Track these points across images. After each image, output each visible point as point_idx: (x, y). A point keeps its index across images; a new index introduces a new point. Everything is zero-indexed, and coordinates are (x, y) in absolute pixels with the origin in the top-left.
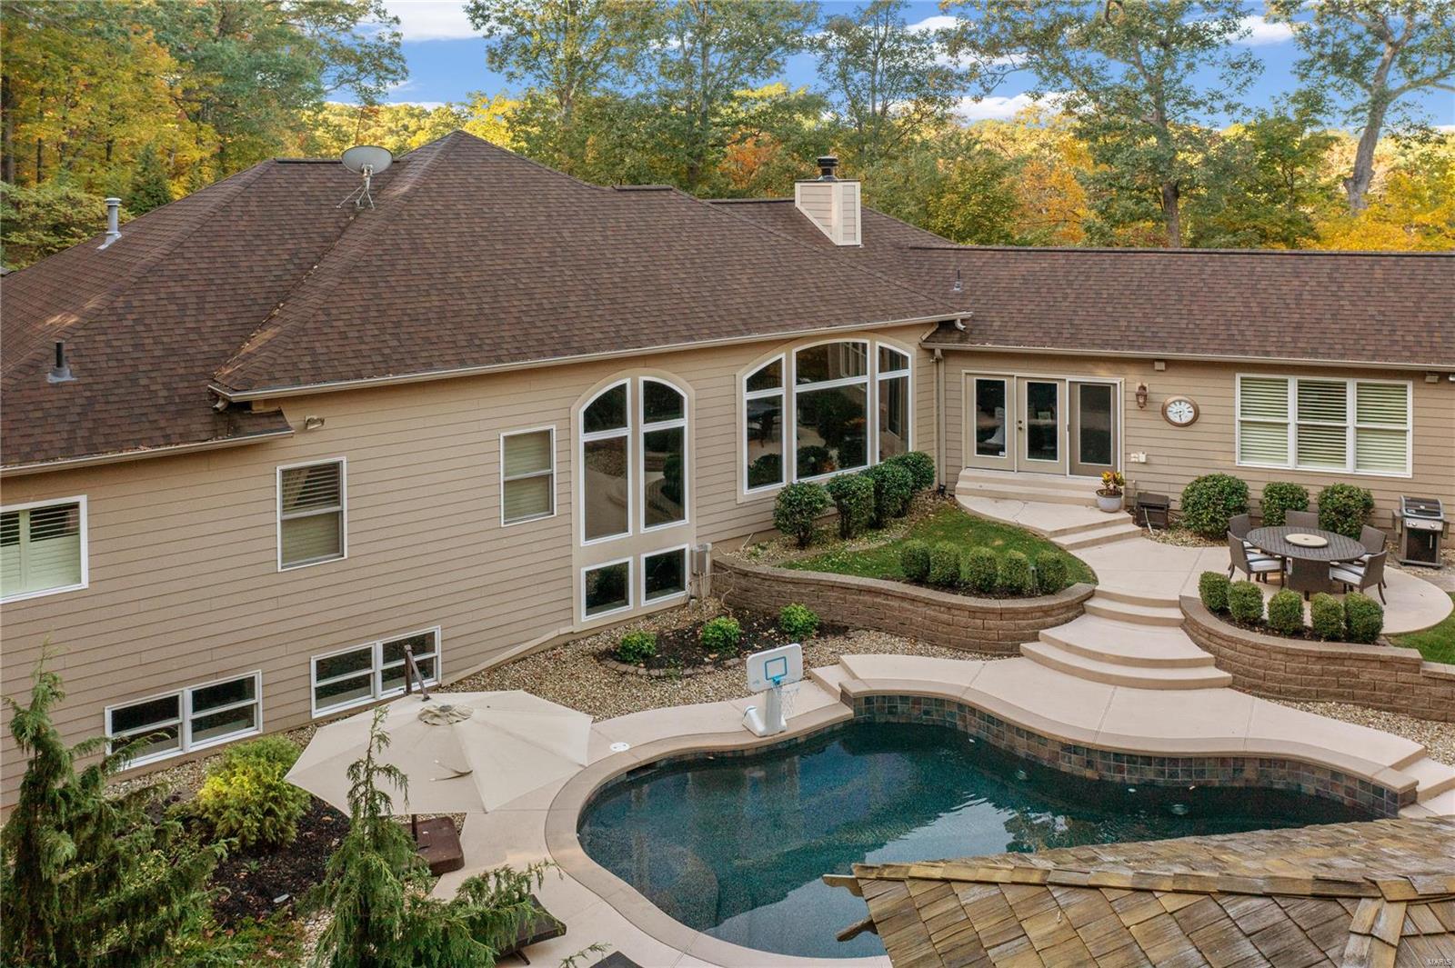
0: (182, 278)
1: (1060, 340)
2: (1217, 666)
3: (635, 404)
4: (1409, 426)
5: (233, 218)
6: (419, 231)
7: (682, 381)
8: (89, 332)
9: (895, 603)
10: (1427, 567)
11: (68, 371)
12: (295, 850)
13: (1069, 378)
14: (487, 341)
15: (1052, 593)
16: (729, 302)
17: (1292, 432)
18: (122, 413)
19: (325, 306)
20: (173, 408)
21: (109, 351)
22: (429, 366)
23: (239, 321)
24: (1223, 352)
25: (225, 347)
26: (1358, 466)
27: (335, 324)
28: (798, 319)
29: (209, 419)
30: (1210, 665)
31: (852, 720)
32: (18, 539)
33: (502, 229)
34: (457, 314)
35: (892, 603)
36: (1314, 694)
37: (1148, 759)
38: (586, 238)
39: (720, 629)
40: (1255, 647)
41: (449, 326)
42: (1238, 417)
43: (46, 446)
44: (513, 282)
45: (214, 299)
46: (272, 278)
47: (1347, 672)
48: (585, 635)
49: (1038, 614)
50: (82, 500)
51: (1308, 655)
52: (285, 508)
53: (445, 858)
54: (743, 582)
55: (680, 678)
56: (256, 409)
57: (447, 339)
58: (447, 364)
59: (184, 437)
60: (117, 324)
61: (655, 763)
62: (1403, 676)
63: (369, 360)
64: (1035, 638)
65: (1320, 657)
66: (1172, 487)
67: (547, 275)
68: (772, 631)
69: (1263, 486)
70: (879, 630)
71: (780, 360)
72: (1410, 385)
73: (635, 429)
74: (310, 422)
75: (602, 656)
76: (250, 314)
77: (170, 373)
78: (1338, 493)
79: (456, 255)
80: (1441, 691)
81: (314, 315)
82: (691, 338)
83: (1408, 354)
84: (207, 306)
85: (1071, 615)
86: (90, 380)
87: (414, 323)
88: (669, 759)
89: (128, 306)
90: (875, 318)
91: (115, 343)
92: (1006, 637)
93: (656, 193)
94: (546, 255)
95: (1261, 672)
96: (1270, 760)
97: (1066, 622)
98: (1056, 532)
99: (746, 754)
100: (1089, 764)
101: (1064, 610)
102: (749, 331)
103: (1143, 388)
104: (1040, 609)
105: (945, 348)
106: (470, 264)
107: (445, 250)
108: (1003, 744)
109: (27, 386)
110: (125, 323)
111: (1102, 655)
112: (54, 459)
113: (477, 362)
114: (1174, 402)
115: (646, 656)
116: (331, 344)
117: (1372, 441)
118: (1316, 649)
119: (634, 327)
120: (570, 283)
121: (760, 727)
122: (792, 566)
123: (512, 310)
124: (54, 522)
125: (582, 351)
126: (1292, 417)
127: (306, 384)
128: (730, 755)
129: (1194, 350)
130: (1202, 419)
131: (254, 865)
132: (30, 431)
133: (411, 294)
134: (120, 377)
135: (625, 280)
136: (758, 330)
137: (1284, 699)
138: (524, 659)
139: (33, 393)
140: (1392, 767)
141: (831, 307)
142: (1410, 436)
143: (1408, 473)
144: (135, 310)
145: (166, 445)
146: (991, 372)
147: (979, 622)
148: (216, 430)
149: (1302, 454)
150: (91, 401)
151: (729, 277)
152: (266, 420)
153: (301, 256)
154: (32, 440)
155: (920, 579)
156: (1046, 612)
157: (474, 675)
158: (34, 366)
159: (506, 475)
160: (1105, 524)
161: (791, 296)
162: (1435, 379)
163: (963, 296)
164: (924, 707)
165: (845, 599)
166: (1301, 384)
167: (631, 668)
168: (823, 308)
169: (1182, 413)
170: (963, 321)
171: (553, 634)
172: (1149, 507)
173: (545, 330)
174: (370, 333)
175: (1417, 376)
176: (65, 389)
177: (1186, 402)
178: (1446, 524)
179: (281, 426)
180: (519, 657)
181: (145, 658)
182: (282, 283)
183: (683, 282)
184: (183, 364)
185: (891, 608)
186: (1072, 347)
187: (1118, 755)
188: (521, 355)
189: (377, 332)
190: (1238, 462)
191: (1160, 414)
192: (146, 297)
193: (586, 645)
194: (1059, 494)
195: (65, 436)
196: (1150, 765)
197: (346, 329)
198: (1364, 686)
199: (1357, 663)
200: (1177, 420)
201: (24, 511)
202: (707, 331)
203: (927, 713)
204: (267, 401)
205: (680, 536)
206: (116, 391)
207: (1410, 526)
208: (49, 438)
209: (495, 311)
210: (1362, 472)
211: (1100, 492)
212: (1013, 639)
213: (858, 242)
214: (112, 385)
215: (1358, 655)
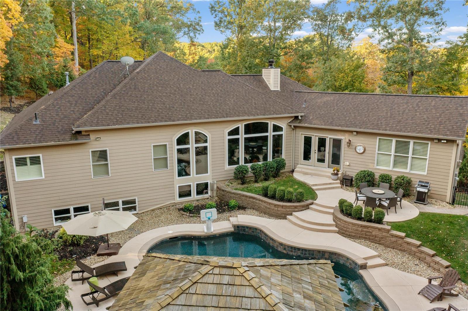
0: (73, 96)
1: (327, 124)
2: (336, 227)
3: (192, 138)
4: (428, 157)
5: (90, 79)
6: (138, 83)
7: (207, 132)
8: (46, 110)
9: (258, 202)
10: (422, 204)
11: (38, 121)
12: (83, 246)
13: (330, 136)
14: (147, 117)
15: (299, 202)
16: (225, 108)
17: (392, 157)
18: (49, 133)
19: (105, 105)
20: (62, 132)
21: (50, 116)
22: (128, 123)
23: (85, 109)
24: (373, 129)
25: (79, 116)
26: (411, 170)
27: (106, 110)
28: (245, 113)
29: (70, 136)
30: (334, 226)
31: (233, 232)
32: (27, 164)
33: (163, 83)
34: (141, 108)
35: (257, 202)
36: (358, 237)
37: (299, 249)
38: (187, 86)
39: (210, 205)
40: (345, 222)
41: (138, 112)
42: (377, 151)
43: (29, 140)
44: (160, 99)
45: (80, 102)
46: (97, 97)
47: (369, 231)
48: (179, 204)
49: (293, 208)
50: (41, 155)
51: (358, 225)
52: (93, 162)
53: (113, 252)
54: (223, 193)
55: (196, 217)
56: (83, 133)
57: (136, 116)
58: (134, 123)
59: (63, 140)
60: (53, 108)
61: (177, 237)
62: (384, 234)
63: (112, 121)
64: (291, 214)
65: (362, 226)
66: (353, 173)
67: (171, 97)
68: (226, 207)
69: (379, 175)
70: (254, 209)
71: (239, 127)
72: (430, 143)
73: (192, 146)
74: (98, 138)
75: (180, 210)
76: (88, 107)
77: (64, 122)
78: (400, 178)
79: (146, 91)
80: (394, 239)
81: (101, 108)
82: (208, 118)
83: (429, 132)
84: (77, 104)
85: (303, 209)
86: (43, 123)
87: (128, 111)
88: (181, 236)
89: (57, 104)
90: (270, 114)
91: (52, 114)
92: (283, 214)
93: (214, 72)
94: (173, 91)
95: (345, 229)
96: (332, 253)
97: (302, 211)
98: (313, 185)
99: (201, 237)
100: (285, 249)
101: (301, 207)
102: (227, 117)
103: (350, 141)
104: (293, 206)
105: (294, 125)
106: (150, 94)
107: (144, 89)
108: (268, 242)
109: (28, 124)
110: (55, 108)
111: (305, 220)
112: (31, 144)
113: (142, 123)
114: (358, 146)
115: (190, 210)
116: (104, 116)
117: (417, 162)
118: (361, 224)
119: (192, 114)
120: (177, 100)
121: (206, 231)
122: (236, 189)
123: (157, 108)
124: (35, 161)
125: (174, 121)
126: (393, 153)
127: (94, 127)
128: (197, 237)
129: (365, 128)
130: (366, 152)
131: (72, 248)
132: (26, 136)
133: (130, 102)
134: (51, 123)
135: (194, 100)
136: (230, 117)
137: (350, 238)
138: (161, 209)
139: (29, 126)
140: (364, 258)
141: (257, 110)
142: (428, 160)
143: (425, 173)
144: (59, 105)
145: (58, 142)
146: (308, 133)
147: (276, 208)
148: (71, 139)
149: (395, 165)
150: (42, 129)
151: (227, 100)
152: (85, 137)
153: (106, 90)
154: (26, 139)
155: (266, 195)
156: (296, 207)
157: (147, 211)
158: (31, 119)
159: (154, 157)
160: (330, 184)
161: (245, 106)
162: (437, 141)
163: (305, 108)
164: (252, 230)
165: (246, 199)
166: (397, 141)
167: (185, 213)
168: (254, 111)
169: (360, 149)
170: (301, 116)
171: (170, 203)
172: (346, 179)
173: (165, 114)
174: (115, 113)
175: (432, 139)
176: (37, 126)
177: (362, 146)
178: (429, 190)
179: (88, 138)
180: (160, 208)
181: (61, 198)
182: (99, 98)
183: (213, 100)
184: (67, 120)
185: (257, 203)
186: (330, 126)
187: (292, 247)
188: (155, 121)
189: (117, 113)
190: (376, 167)
191: (354, 149)
192: (63, 101)
193: (178, 207)
194: (322, 174)
195: (34, 138)
196: (299, 251)
197: (109, 112)
198: (373, 236)
199: (372, 229)
200: (359, 152)
201: (28, 157)
202: (214, 116)
203: (253, 232)
204: (86, 131)
205: (207, 178)
206: (49, 127)
207: (418, 190)
208: (30, 138)
209: (152, 108)
210: (412, 172)
211: (332, 174)
212: (285, 214)
213: (279, 89)
214: (48, 125)
215: (372, 226)
